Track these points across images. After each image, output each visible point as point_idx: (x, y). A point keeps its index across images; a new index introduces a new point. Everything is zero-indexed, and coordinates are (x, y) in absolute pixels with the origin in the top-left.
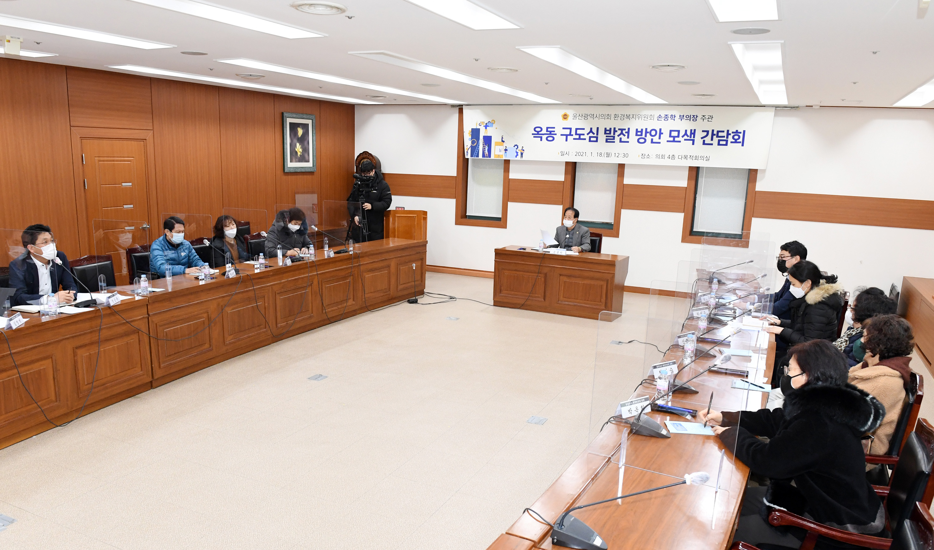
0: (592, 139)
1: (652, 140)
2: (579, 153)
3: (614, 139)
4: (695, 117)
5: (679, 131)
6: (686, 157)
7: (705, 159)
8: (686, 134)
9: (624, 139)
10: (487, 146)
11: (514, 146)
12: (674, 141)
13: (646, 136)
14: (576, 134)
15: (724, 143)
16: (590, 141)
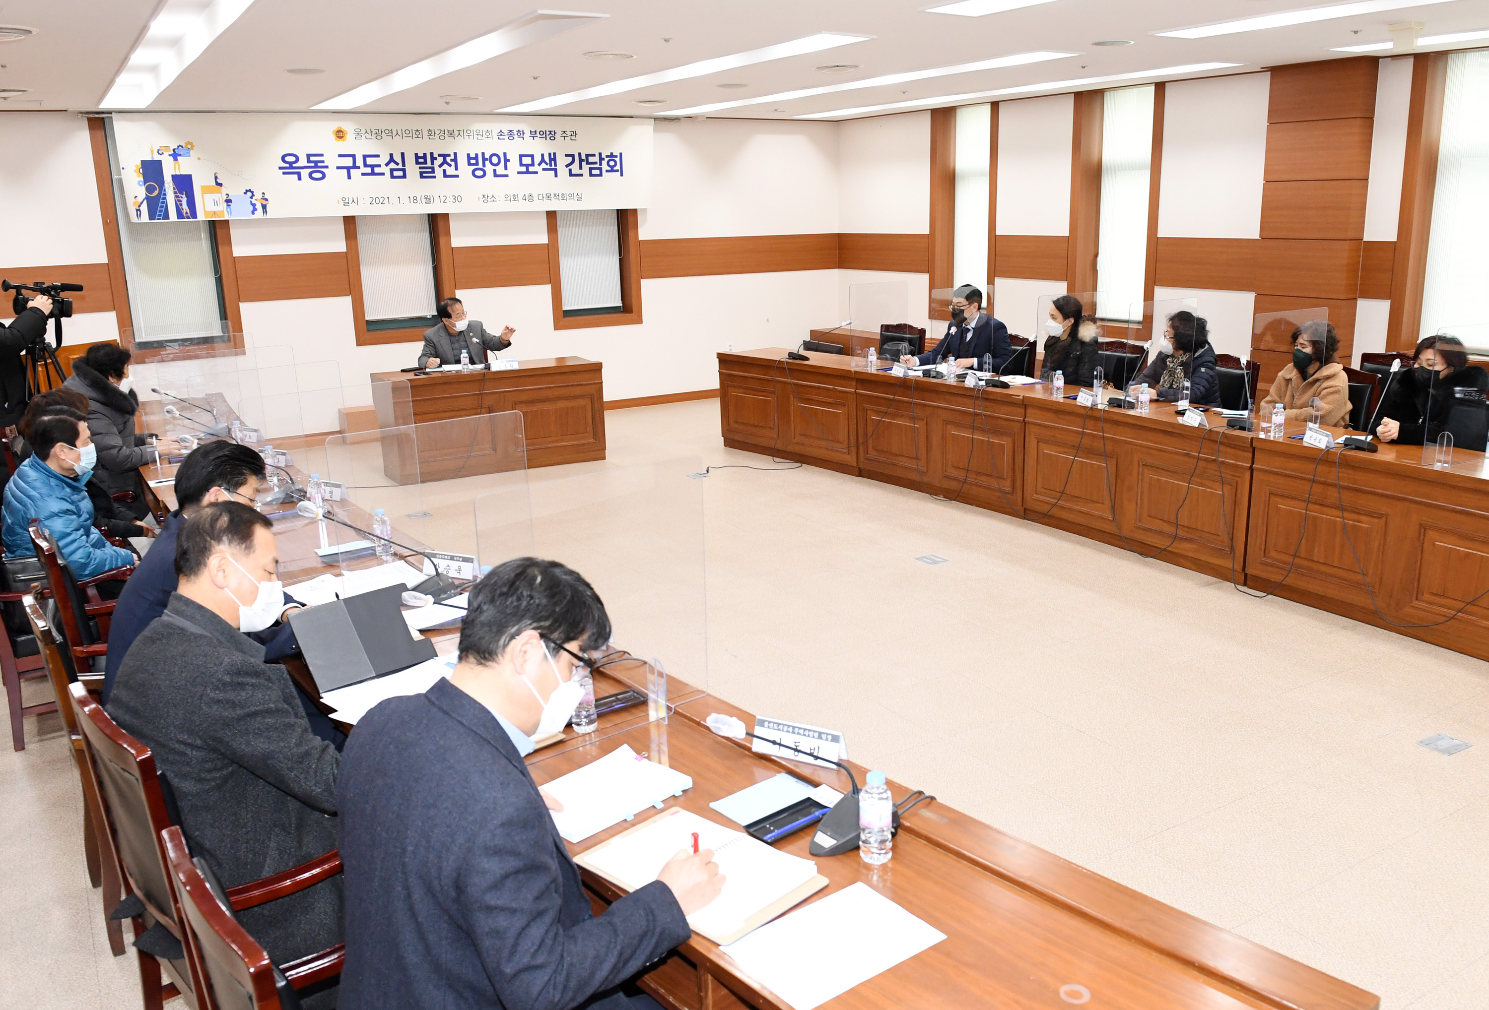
0: (396, 173)
1: (495, 171)
2: (377, 199)
3: (433, 172)
4: (553, 133)
5: (532, 156)
6: (549, 197)
7: (576, 198)
8: (543, 160)
9: (451, 171)
10: (184, 196)
11: (245, 193)
12: (527, 172)
13: (484, 165)
14: (366, 165)
15: (597, 172)
16: (392, 177)
